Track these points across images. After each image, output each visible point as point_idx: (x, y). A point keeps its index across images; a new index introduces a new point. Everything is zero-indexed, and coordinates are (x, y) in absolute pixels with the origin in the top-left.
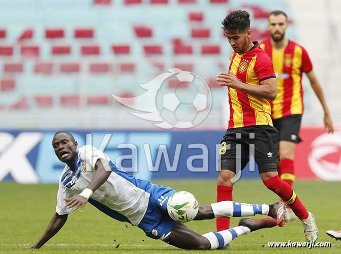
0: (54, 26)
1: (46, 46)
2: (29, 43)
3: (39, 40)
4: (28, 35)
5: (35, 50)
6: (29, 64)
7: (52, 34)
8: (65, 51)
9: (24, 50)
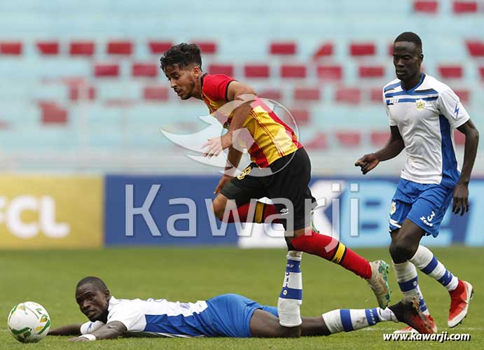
0: (362, 38)
1: (351, 66)
2: (327, 61)
3: (342, 58)
4: (326, 50)
5: (336, 72)
6: (329, 89)
7: (360, 50)
8: (377, 73)
9: (322, 71)
